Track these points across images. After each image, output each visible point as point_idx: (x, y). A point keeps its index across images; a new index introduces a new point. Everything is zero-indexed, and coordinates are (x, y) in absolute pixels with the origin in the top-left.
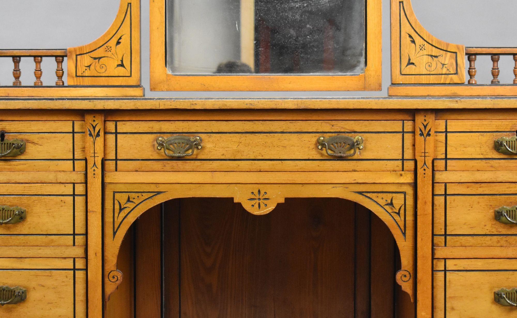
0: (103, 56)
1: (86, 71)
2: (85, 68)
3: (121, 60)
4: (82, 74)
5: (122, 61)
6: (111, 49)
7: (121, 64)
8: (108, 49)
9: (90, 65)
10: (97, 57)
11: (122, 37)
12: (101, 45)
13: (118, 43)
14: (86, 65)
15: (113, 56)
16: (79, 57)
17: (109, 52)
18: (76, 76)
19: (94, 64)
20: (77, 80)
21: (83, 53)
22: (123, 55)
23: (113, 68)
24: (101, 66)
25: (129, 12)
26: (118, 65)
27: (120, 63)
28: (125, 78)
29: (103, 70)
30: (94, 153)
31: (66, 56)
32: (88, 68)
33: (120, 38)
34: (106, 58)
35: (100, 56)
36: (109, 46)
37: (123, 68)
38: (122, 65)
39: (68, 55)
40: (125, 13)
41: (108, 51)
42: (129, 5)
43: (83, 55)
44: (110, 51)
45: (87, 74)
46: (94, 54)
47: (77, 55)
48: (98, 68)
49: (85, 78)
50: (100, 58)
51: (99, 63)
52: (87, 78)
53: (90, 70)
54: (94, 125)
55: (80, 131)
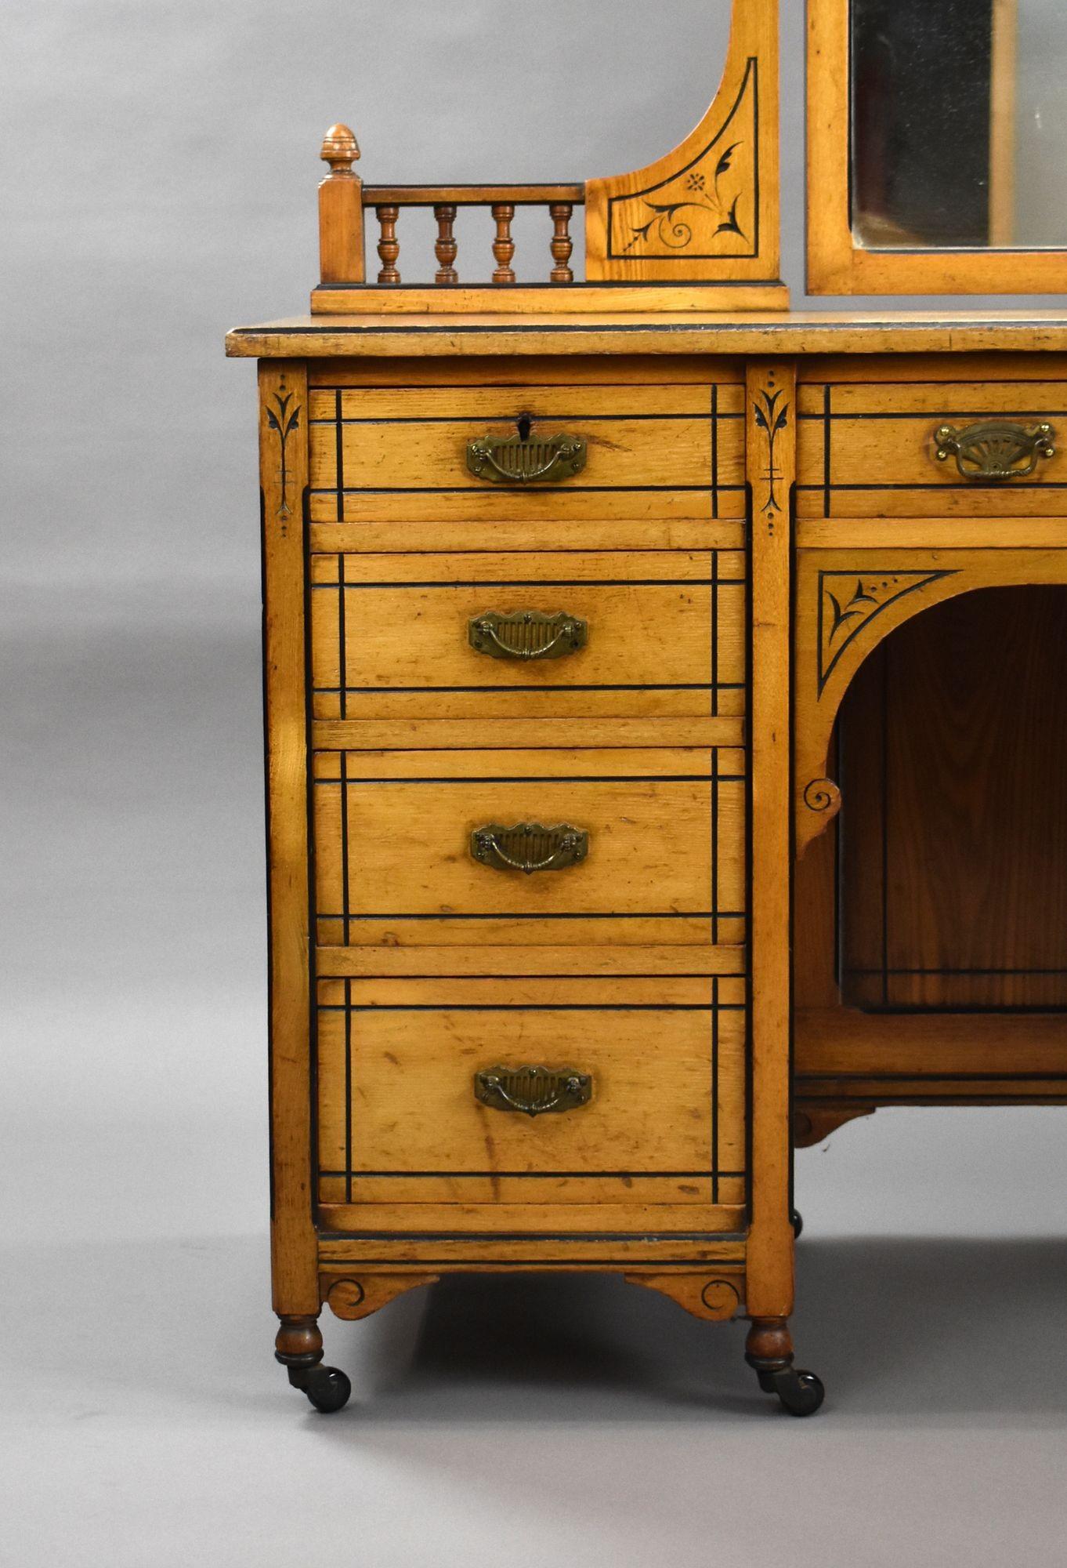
0: (682, 202)
1: (637, 242)
2: (631, 235)
3: (729, 213)
4: (625, 250)
5: (732, 215)
6: (703, 183)
7: (728, 222)
8: (696, 183)
9: (648, 226)
10: (665, 203)
11: (733, 151)
12: (676, 171)
13: (723, 166)
14: (636, 227)
15: (707, 202)
16: (616, 206)
17: (699, 190)
18: (610, 256)
19: (657, 222)
20: (611, 267)
21: (627, 194)
22: (735, 199)
23: (709, 235)
24: (677, 230)
25: (750, 84)
26: (723, 227)
27: (727, 220)
28: (739, 260)
29: (683, 240)
30: (771, 470)
31: (581, 202)
32: (642, 233)
33: (728, 153)
34: (688, 206)
35: (673, 202)
36: (697, 175)
37: (735, 234)
38: (732, 226)
39: (588, 198)
40: (739, 86)
41: (696, 189)
42: (752, 63)
43: (627, 201)
44: (701, 189)
45: (637, 250)
47: (611, 201)
48: (668, 234)
49: (633, 261)
50: (673, 208)
51: (670, 219)
52: (638, 261)
53: (646, 239)
54: (771, 394)
55: (731, 411)
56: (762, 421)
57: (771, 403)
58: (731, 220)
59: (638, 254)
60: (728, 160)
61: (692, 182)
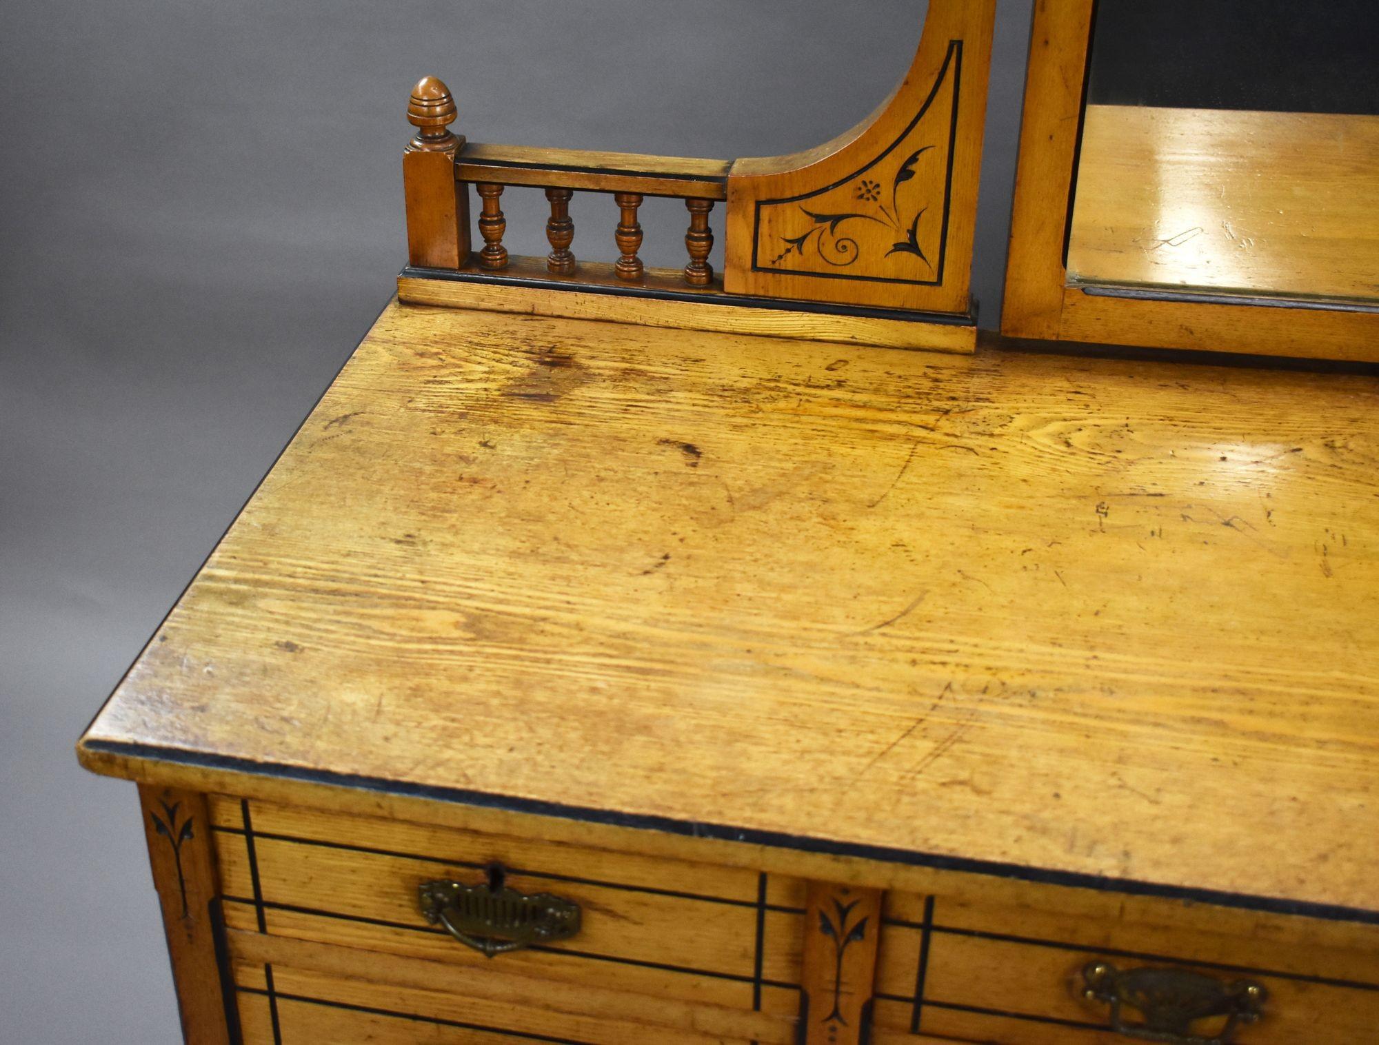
0: (850, 212)
1: (789, 255)
2: (783, 246)
3: (908, 231)
4: (774, 262)
5: (913, 233)
6: (878, 193)
7: (907, 241)
8: (869, 191)
9: (804, 237)
10: (827, 212)
11: (920, 157)
12: (845, 175)
13: (905, 173)
14: (789, 237)
15: (881, 215)
16: (766, 212)
17: (871, 200)
18: (755, 267)
19: (816, 234)
20: (756, 280)
21: (778, 196)
22: (919, 215)
23: (882, 254)
24: (840, 245)
25: (952, 64)
26: (898, 247)
27: (904, 238)
28: (917, 286)
29: (847, 257)
30: (838, 982)
31: (724, 200)
32: (796, 245)
33: (914, 159)
34: (857, 219)
35: (839, 212)
36: (871, 182)
37: (913, 256)
38: (911, 246)
39: (730, 197)
40: (935, 77)
41: (868, 199)
42: (956, 47)
43: (780, 206)
44: (875, 199)
45: (791, 262)
46: (820, 205)
47: (758, 204)
48: (829, 250)
49: (783, 276)
50: (836, 219)
51: (832, 232)
52: (789, 276)
53: (801, 253)
54: (845, 902)
55: (786, 904)
56: (827, 927)
57: (843, 913)
58: (910, 239)
59: (790, 268)
60: (913, 167)
61: (864, 190)
